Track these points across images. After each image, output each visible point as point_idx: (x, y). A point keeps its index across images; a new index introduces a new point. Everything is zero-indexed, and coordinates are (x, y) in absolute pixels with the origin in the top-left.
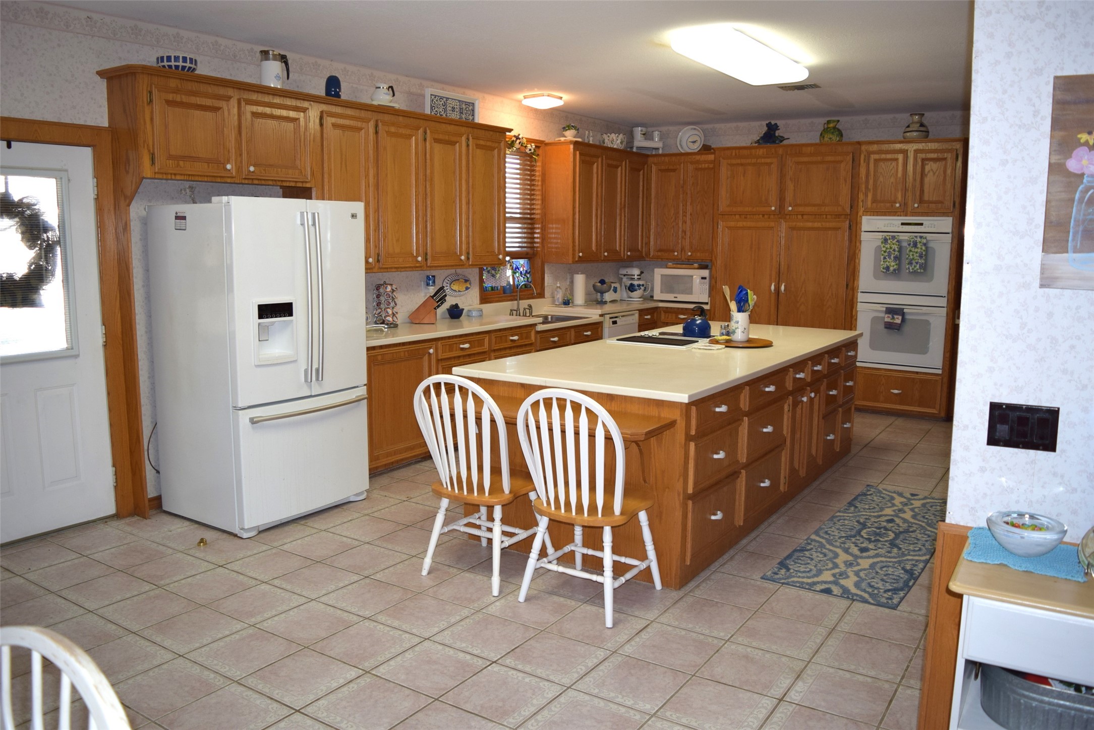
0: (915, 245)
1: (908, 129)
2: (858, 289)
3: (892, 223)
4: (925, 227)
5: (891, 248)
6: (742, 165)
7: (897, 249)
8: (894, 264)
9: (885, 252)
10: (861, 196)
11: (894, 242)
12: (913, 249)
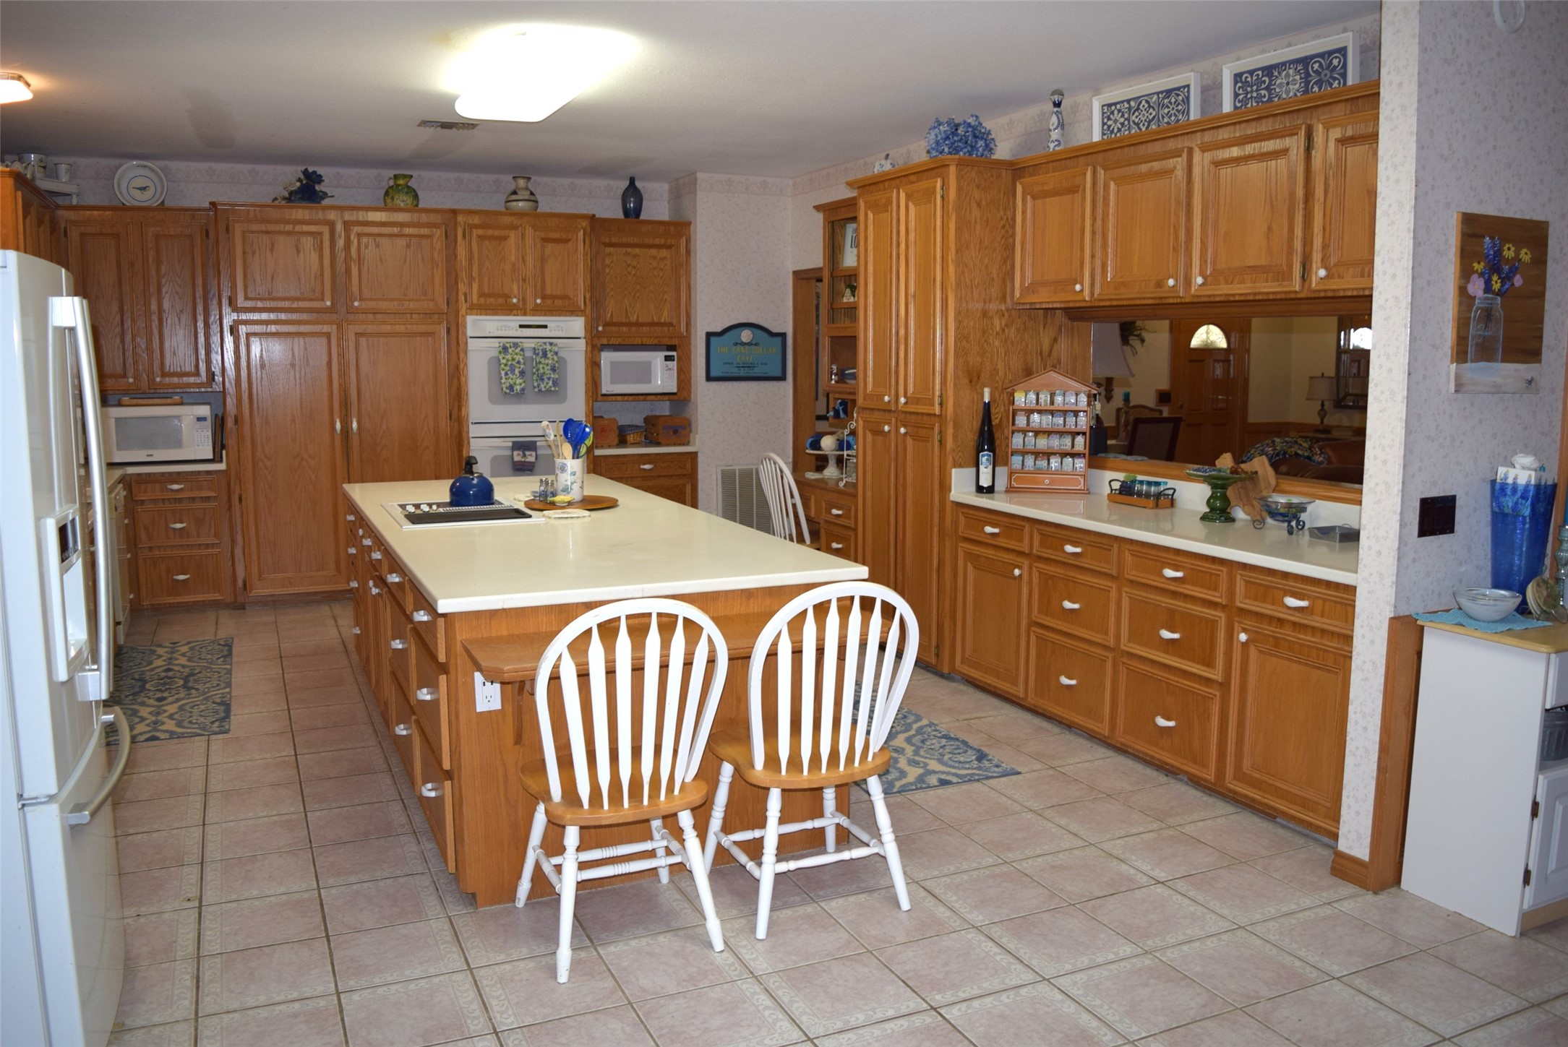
0: (545, 355)
1: (514, 197)
2: (467, 419)
3: (507, 325)
4: (551, 330)
5: (513, 359)
6: (267, 233)
7: (522, 361)
8: (521, 381)
9: (506, 365)
10: (462, 288)
11: (517, 351)
12: (543, 360)
